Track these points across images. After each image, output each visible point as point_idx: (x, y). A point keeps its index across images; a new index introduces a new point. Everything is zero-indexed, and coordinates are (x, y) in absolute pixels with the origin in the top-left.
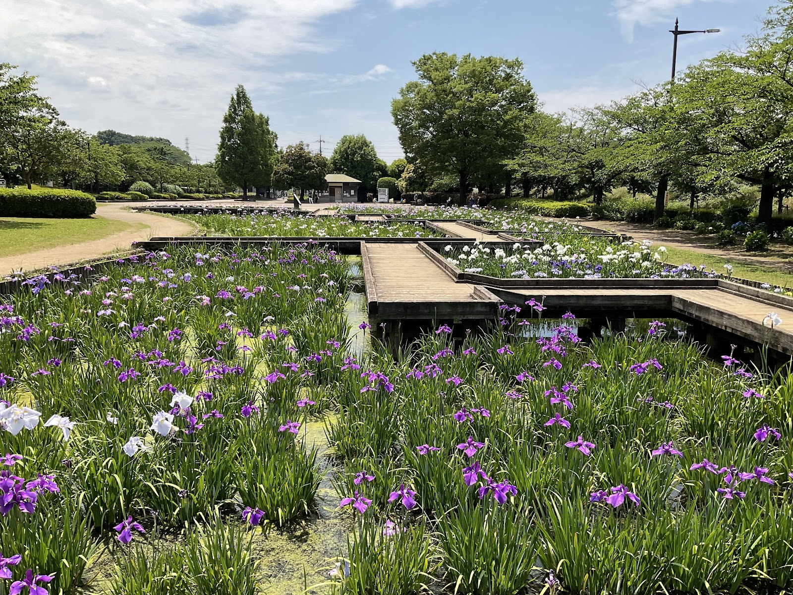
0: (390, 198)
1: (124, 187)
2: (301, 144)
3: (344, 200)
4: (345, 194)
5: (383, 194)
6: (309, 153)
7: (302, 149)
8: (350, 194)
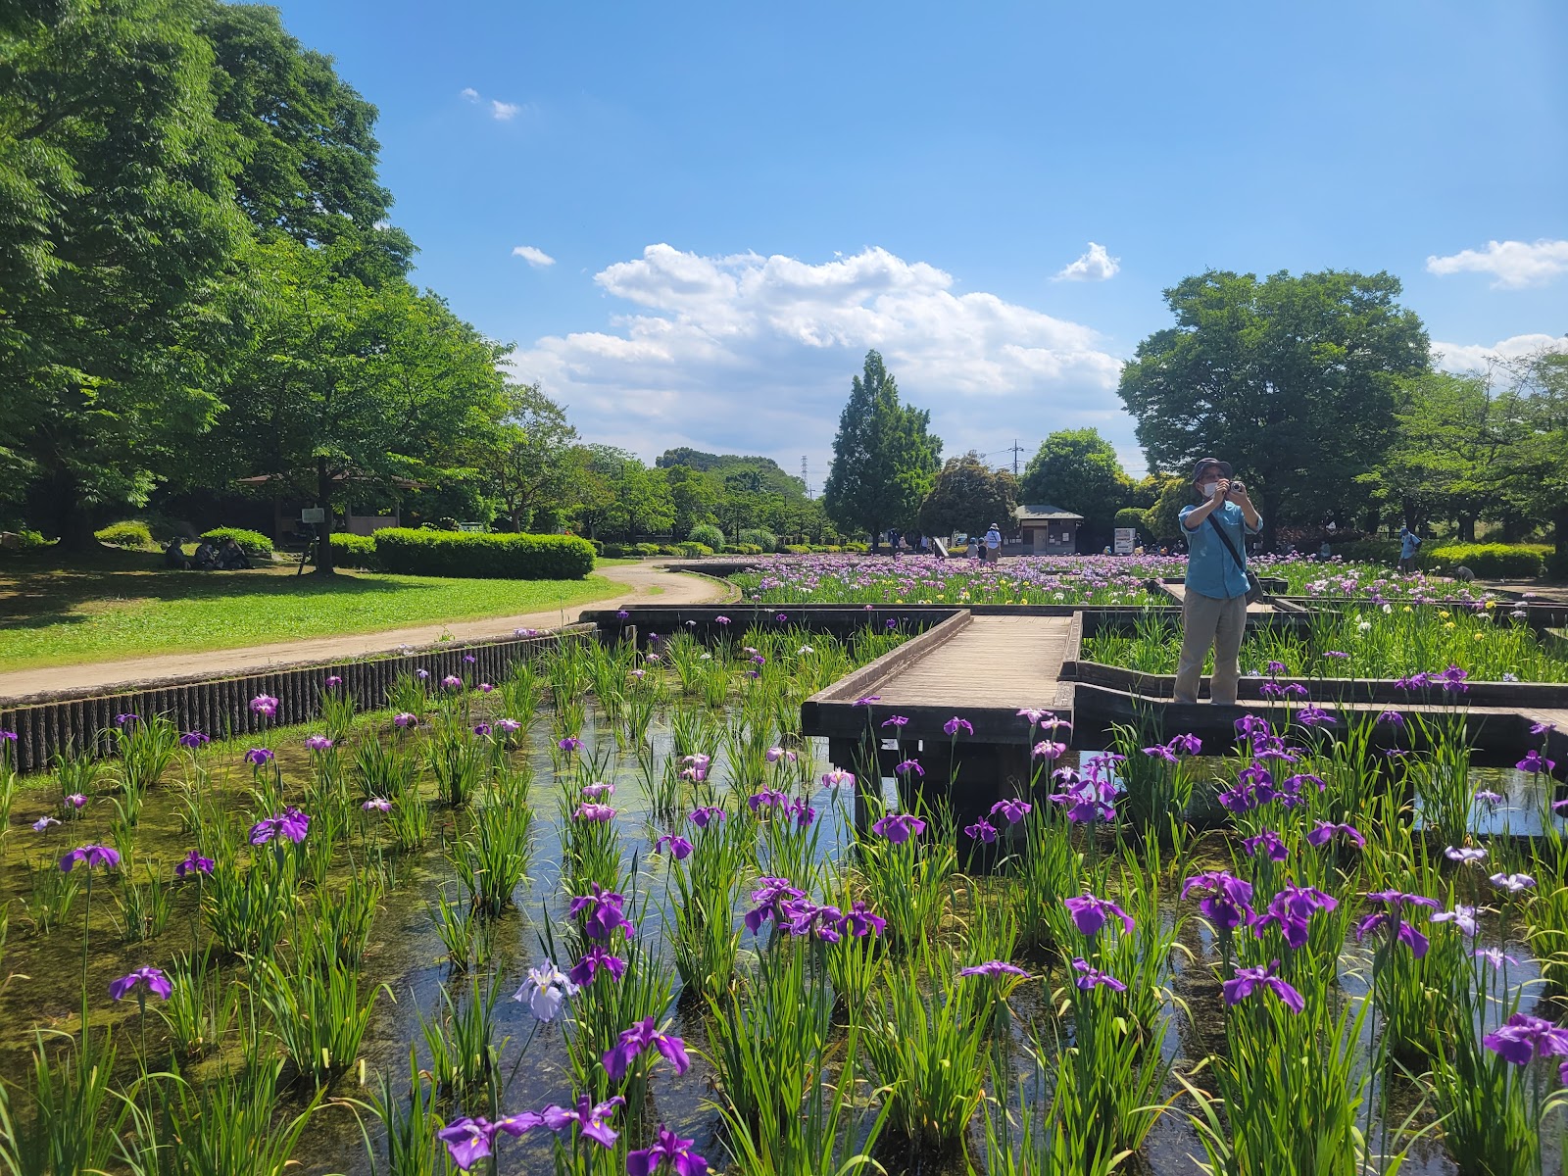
0: (1137, 545)
1: (679, 534)
2: (972, 455)
3: (1049, 551)
4: (1053, 541)
5: (1125, 537)
6: (987, 468)
7: (973, 462)
8: (1061, 540)
